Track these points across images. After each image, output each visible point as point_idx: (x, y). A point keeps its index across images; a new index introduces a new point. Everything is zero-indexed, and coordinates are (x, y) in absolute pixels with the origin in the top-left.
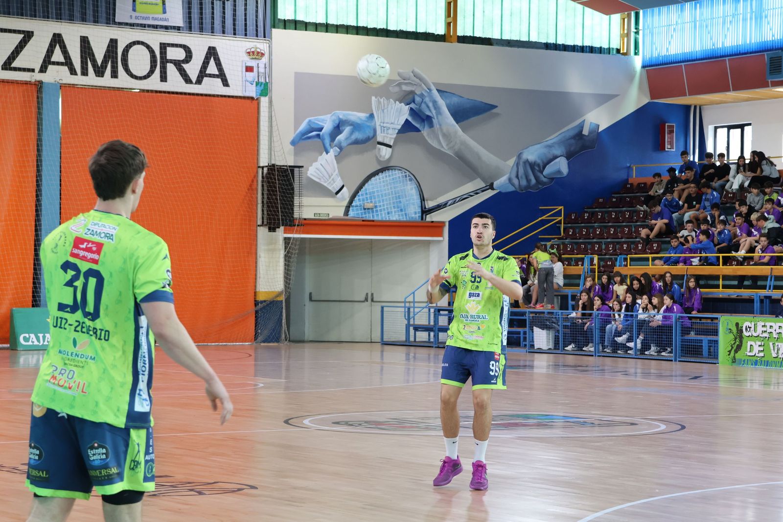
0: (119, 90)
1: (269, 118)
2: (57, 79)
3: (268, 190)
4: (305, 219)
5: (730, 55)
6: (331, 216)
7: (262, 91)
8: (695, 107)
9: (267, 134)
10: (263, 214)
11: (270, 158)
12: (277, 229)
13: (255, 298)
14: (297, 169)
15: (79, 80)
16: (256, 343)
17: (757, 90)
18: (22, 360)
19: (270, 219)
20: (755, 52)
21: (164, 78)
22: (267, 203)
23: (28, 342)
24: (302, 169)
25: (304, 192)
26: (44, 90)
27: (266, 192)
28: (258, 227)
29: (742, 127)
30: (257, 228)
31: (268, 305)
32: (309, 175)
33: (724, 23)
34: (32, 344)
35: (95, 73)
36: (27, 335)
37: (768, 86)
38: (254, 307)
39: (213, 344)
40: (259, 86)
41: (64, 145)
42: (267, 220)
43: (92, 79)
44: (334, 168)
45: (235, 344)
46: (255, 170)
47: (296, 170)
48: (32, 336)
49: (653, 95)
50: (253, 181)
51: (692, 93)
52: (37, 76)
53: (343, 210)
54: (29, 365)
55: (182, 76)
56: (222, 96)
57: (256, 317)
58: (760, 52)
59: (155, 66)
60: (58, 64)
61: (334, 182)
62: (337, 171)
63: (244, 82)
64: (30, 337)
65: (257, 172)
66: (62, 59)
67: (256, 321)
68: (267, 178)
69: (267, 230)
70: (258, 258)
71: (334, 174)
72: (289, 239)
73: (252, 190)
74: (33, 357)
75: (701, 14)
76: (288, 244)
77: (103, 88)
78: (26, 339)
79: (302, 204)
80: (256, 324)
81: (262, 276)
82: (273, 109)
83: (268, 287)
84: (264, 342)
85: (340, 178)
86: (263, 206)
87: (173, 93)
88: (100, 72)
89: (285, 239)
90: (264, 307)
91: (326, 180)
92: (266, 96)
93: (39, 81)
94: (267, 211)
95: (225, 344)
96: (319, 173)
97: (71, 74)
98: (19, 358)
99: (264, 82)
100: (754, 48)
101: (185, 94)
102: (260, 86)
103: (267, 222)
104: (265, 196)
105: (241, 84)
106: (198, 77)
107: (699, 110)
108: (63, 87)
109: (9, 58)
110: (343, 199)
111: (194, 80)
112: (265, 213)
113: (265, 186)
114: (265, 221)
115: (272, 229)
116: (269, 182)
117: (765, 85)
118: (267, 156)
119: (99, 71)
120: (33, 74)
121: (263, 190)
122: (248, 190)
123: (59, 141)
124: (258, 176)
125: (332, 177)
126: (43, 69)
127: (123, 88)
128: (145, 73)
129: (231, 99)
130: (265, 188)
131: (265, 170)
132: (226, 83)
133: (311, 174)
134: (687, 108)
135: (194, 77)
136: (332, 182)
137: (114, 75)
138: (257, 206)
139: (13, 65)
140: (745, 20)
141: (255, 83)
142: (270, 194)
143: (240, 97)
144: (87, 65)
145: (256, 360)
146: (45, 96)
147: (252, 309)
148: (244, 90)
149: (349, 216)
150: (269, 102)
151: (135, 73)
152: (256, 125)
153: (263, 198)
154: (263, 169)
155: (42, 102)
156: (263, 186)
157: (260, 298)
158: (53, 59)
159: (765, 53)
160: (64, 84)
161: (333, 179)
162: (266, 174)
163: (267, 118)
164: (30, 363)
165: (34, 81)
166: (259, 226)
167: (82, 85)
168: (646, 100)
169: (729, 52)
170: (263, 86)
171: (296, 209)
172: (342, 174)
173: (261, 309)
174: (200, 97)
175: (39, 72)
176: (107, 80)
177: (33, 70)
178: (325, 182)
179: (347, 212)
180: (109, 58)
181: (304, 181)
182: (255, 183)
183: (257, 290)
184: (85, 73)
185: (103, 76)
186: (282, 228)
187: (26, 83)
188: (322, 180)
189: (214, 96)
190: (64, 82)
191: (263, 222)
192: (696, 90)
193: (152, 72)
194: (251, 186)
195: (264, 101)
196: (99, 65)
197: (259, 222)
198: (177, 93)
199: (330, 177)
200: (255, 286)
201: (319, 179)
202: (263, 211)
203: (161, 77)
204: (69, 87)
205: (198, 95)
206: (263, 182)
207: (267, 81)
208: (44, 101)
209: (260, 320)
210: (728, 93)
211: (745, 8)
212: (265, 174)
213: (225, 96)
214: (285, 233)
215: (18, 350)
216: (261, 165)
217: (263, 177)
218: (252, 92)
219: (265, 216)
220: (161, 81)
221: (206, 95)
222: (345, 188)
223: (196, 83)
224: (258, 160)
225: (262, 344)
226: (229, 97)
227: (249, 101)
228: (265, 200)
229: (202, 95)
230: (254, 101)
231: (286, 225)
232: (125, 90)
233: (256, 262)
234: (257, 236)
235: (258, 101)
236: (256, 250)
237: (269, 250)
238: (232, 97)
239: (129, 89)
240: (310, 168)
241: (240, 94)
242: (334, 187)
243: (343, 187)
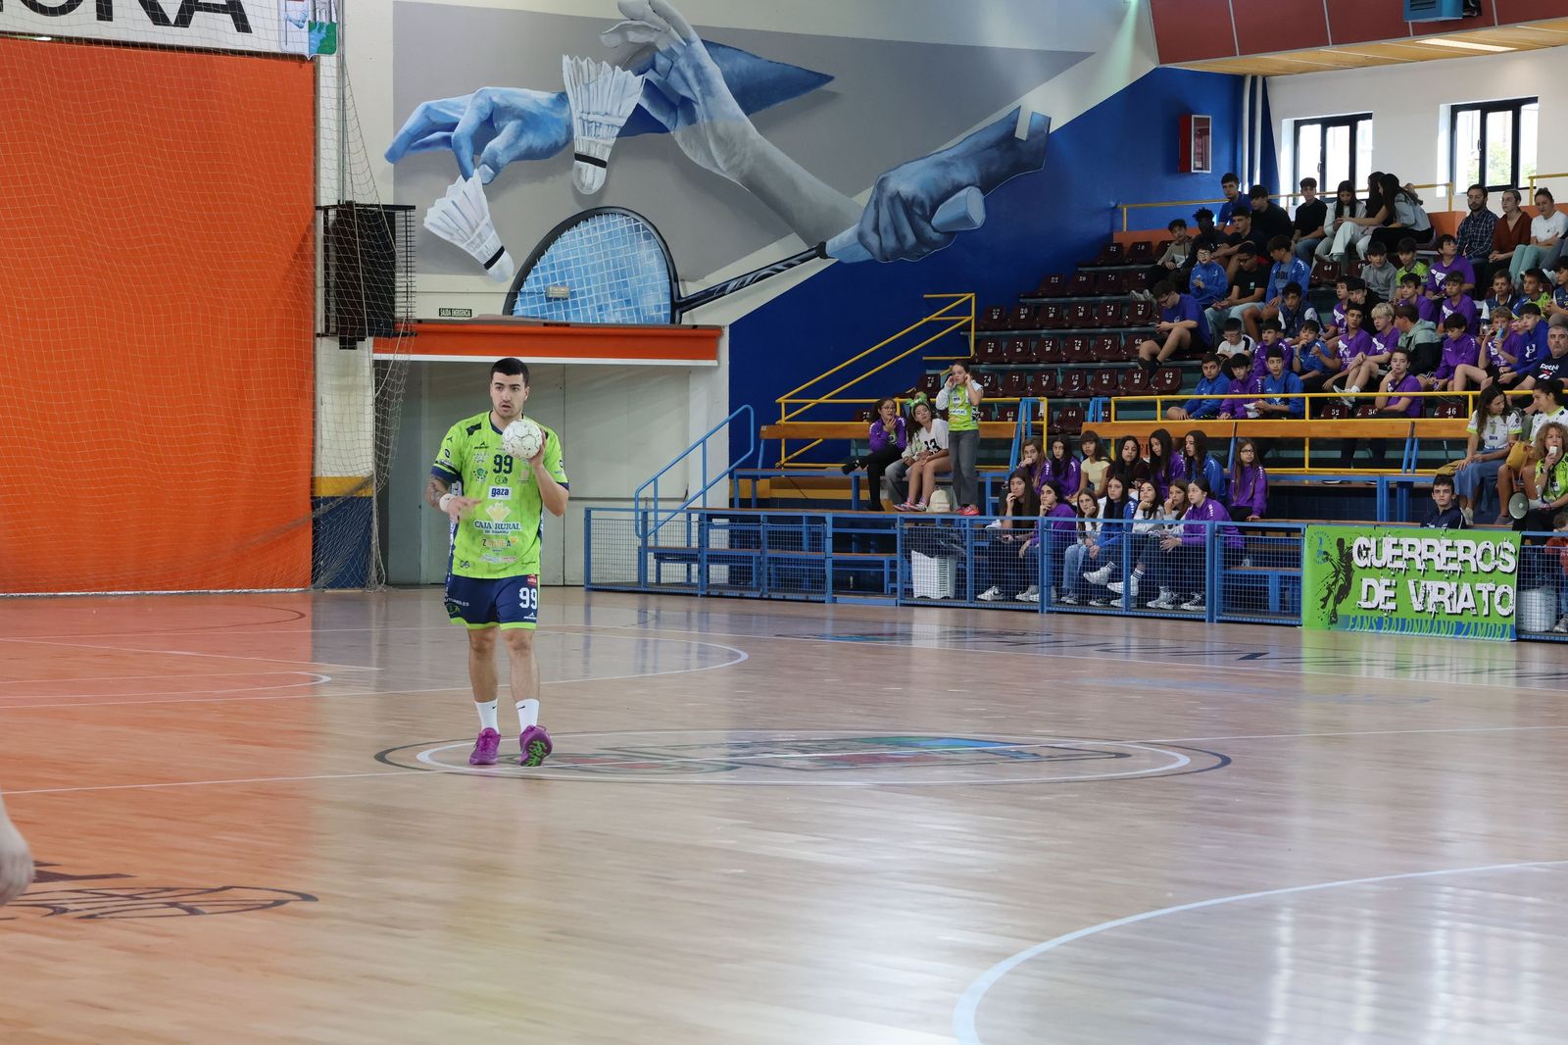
0: (7, 38)
1: (339, 102)
3: (339, 259)
4: (420, 321)
6: (475, 315)
7: (321, 41)
8: (1254, 79)
9: (335, 136)
10: (327, 309)
11: (342, 189)
12: (359, 343)
13: (312, 493)
14: (402, 213)
16: (315, 588)
17: (1384, 43)
19: (342, 320)
21: (105, 11)
22: (337, 285)
24: (412, 213)
25: (417, 263)
27: (333, 263)
28: (318, 339)
29: (1351, 122)
30: (314, 340)
31: (339, 507)
32: (427, 225)
37: (1407, 35)
38: (310, 511)
39: (221, 591)
40: (315, 31)
42: (337, 323)
44: (482, 208)
45: (268, 590)
46: (311, 215)
47: (399, 214)
49: (1165, 53)
50: (305, 238)
51: (1248, 49)
53: (502, 301)
55: (145, 8)
56: (234, 52)
57: (314, 532)
61: (483, 241)
62: (488, 217)
63: (283, 23)
65: (314, 220)
67: (315, 539)
68: (336, 232)
69: (336, 345)
70: (318, 405)
71: (483, 224)
72: (385, 363)
73: (304, 257)
76: (384, 374)
79: (413, 289)
80: (314, 547)
81: (326, 444)
82: (347, 83)
83: (341, 469)
84: (332, 586)
85: (494, 232)
86: (327, 293)
87: (126, 44)
89: (377, 363)
90: (331, 512)
91: (465, 237)
92: (331, 53)
94: (337, 304)
95: (246, 591)
96: (448, 220)
99: (328, 23)
101: (153, 46)
102: (319, 31)
103: (337, 328)
104: (333, 272)
105: (276, 28)
106: (181, 10)
107: (1262, 84)
110: (503, 278)
112: (333, 306)
113: (331, 249)
114: (332, 324)
115: (348, 343)
116: (339, 241)
117: (1400, 31)
118: (335, 184)
121: (327, 257)
122: (295, 257)
124: (315, 227)
125: (477, 231)
127: (14, 33)
129: (256, 59)
130: (332, 253)
131: (332, 213)
132: (242, 25)
133: (431, 224)
134: (1237, 81)
136: (478, 241)
138: (314, 293)
141: (306, 25)
142: (344, 268)
143: (275, 56)
145: (315, 625)
147: (306, 514)
148: (283, 39)
149: (515, 314)
150: (338, 67)
152: (311, 117)
153: (327, 275)
154: (326, 213)
156: (326, 249)
157: (324, 492)
161: (480, 235)
162: (334, 224)
163: (335, 102)
166: (318, 335)
168: (1150, 64)
170: (324, 31)
171: (400, 300)
172: (497, 224)
173: (325, 515)
174: (187, 55)
178: (463, 241)
179: (509, 307)
181: (416, 239)
182: (310, 243)
183: (317, 475)
186: (369, 341)
188: (456, 236)
189: (216, 51)
191: (327, 328)
192: (1251, 47)
194: (300, 249)
195: (328, 64)
197: (320, 328)
198: (135, 45)
199: (473, 231)
200: (313, 467)
201: (451, 234)
202: (327, 303)
205: (181, 49)
206: (326, 240)
207: (334, 20)
209: (323, 539)
210: (1323, 49)
212: (330, 223)
213: (241, 53)
214: (375, 351)
216: (323, 203)
217: (326, 230)
218: (300, 43)
219: (333, 314)
220: (100, 18)
221: (200, 50)
222: (505, 255)
223: (176, 24)
224: (315, 192)
225: (328, 591)
226: (250, 54)
227: (294, 65)
228: (332, 279)
229: (190, 49)
230: (306, 65)
231: (378, 335)
232: (18, 37)
233: (314, 415)
234: (314, 357)
235: (314, 62)
236: (314, 387)
237: (341, 389)
238: (258, 54)
239: (29, 35)
240: (429, 210)
241: (274, 48)
242: (483, 251)
243: (501, 251)
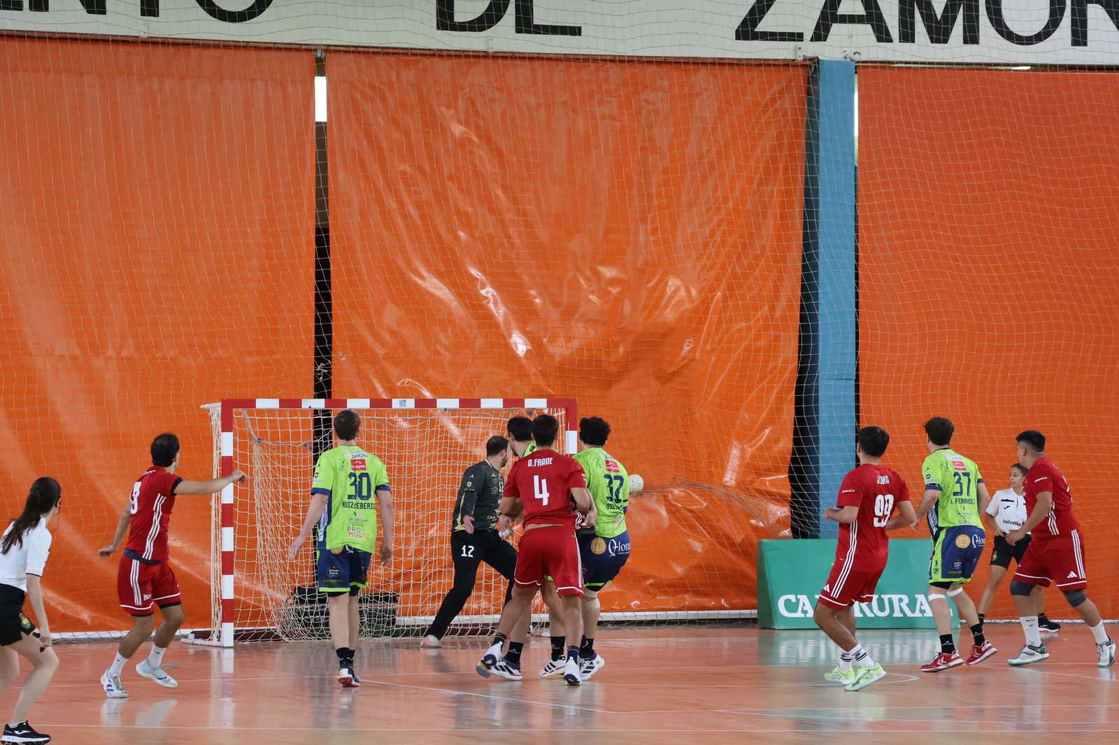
0: (982, 70)
2: (850, 53)
15: (896, 51)
18: (783, 650)
21: (1079, 37)
23: (796, 611)
26: (824, 75)
34: (803, 616)
35: (930, 35)
36: (792, 598)
41: (862, 192)
43: (922, 49)
48: (803, 599)
52: (809, 49)
54: (797, 659)
59: (1062, 11)
60: (852, 19)
64: (798, 600)
66: (860, 10)
74: (806, 643)
77: (945, 66)
78: (791, 606)
87: (1100, 68)
88: (939, 33)
93: (811, 59)
97: (880, 39)
98: (778, 645)
108: (862, 68)
109: (752, 12)
119: (938, 29)
120: (799, 44)
123: (853, 183)
126: (821, 33)
127: (990, 65)
128: (1038, 27)
137: (971, 36)
139: (762, 27)
144: (912, 17)
146: (824, 89)
151: (1015, 28)
155: (818, 102)
158: (842, 10)
160: (863, 62)
164: (801, 657)
165: (801, 58)
167: (902, 62)
175: (812, 40)
176: (955, 50)
177: (799, 37)
184: (907, 35)
185: (946, 41)
187: (787, 64)
190: (863, 58)
193: (1053, 23)
196: (939, 17)
198: (1109, 68)
203: (1075, 33)
204: (872, 67)
208: (821, 100)
215: (774, 629)
220: (1075, 43)
232: (994, 68)
239: (1005, 65)
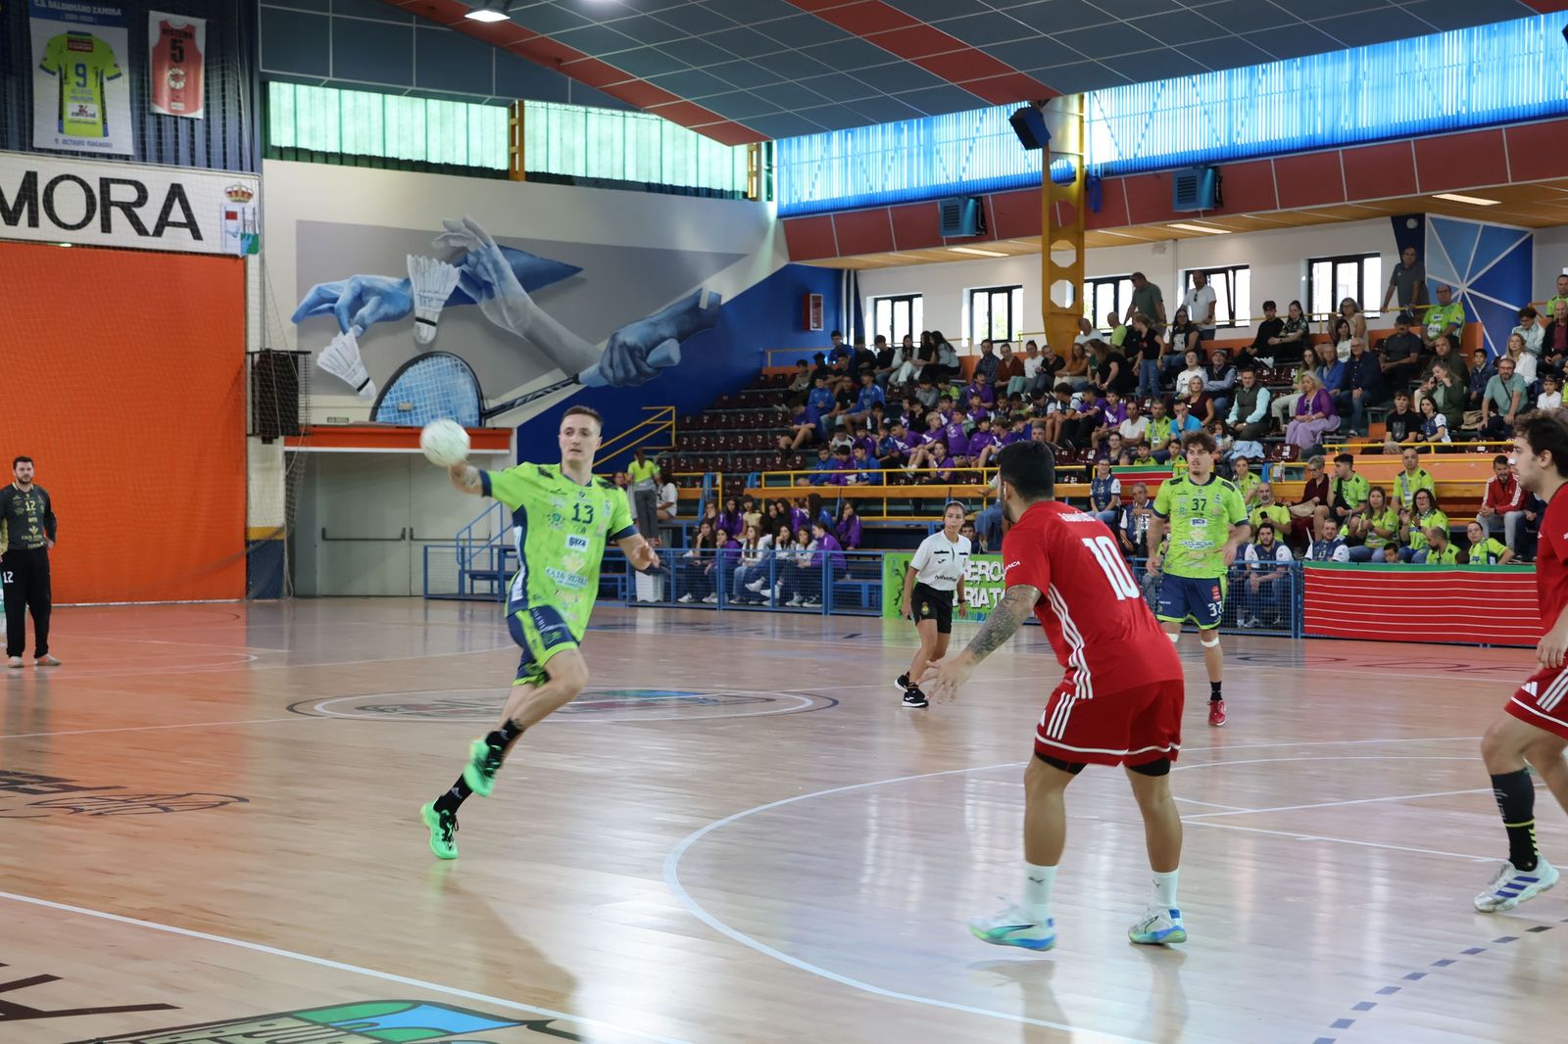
0: (41, 245)
1: (261, 285)
3: (261, 386)
4: (315, 426)
5: (893, 203)
6: (351, 422)
7: (250, 246)
8: (849, 272)
9: (258, 307)
10: (254, 418)
11: (263, 340)
12: (274, 440)
13: (245, 537)
14: (303, 356)
16: (247, 599)
17: (929, 250)
19: (264, 426)
20: (925, 199)
21: (106, 227)
22: (260, 403)
24: (309, 356)
25: (312, 388)
27: (257, 388)
28: (248, 437)
29: (909, 299)
30: (246, 438)
31: (263, 546)
32: (319, 363)
33: (883, 160)
35: (5, 220)
37: (943, 245)
38: (244, 549)
39: (185, 602)
40: (245, 240)
42: (260, 427)
44: (355, 354)
45: (216, 601)
46: (243, 358)
47: (301, 357)
49: (792, 257)
50: (239, 373)
51: (843, 254)
53: (368, 412)
55: (133, 225)
56: (192, 253)
57: (247, 562)
58: (931, 199)
59: (94, 211)
61: (355, 374)
62: (359, 358)
63: (224, 234)
65: (245, 361)
67: (248, 566)
68: (260, 368)
69: (260, 441)
70: (249, 480)
71: (356, 363)
72: (292, 453)
73: (238, 385)
75: (854, 147)
76: (291, 461)
77: (16, 241)
79: (310, 405)
80: (247, 571)
81: (254, 505)
82: (266, 273)
83: (264, 521)
84: (257, 598)
85: (363, 368)
86: (254, 408)
87: (120, 248)
88: (11, 219)
89: (286, 453)
90: (257, 550)
91: (344, 371)
92: (255, 253)
94: (260, 415)
95: (202, 601)
96: (333, 360)
99: (253, 234)
100: (923, 194)
101: (138, 250)
102: (247, 240)
103: (260, 430)
104: (257, 394)
105: (219, 237)
106: (157, 226)
107: (854, 275)
110: (368, 397)
111: (151, 231)
112: (257, 417)
113: (256, 379)
114: (257, 428)
115: (268, 439)
116: (261, 374)
117: (938, 243)
118: (258, 338)
119: (10, 217)
121: (253, 385)
122: (233, 385)
124: (246, 366)
125: (352, 367)
127: (47, 242)
128: (78, 220)
129: (206, 257)
130: (257, 382)
131: (257, 357)
132: (197, 235)
133: (323, 363)
134: (838, 272)
135: (150, 227)
136: (353, 374)
137: (33, 222)
138: (245, 408)
140: (910, 155)
141: (239, 236)
142: (264, 392)
143: (218, 255)
145: (247, 623)
147: (241, 550)
148: (224, 244)
149: (377, 421)
150: (260, 262)
151: (63, 219)
152: (242, 294)
153: (253, 396)
154: (253, 356)
156: (253, 379)
157: (252, 537)
159: (938, 201)
161: (353, 370)
162: (258, 364)
163: (258, 285)
166: (248, 435)
168: (783, 262)
169: (890, 198)
170: (251, 239)
171: (301, 412)
172: (365, 363)
173: (253, 552)
174: (161, 255)
176: (22, 230)
178: (343, 374)
179: (373, 416)
180: (25, 199)
181: (312, 373)
182: (243, 376)
183: (249, 525)
185: (16, 225)
186: (282, 439)
188: (338, 371)
189: (180, 253)
191: (254, 430)
192: (847, 251)
193: (88, 218)
194: (236, 379)
195: (253, 261)
196: (11, 209)
197: (250, 430)
198: (126, 249)
199: (349, 366)
200: (246, 520)
201: (334, 369)
202: (253, 414)
203: (103, 225)
205: (156, 251)
206: (253, 373)
207: (257, 232)
209: (253, 567)
210: (891, 254)
211: (910, 140)
212: (255, 363)
213: (196, 254)
214: (285, 445)
216: (251, 349)
217: (253, 367)
218: (235, 247)
219: (257, 422)
220: (103, 231)
221: (169, 252)
222: (370, 383)
223: (154, 235)
224: (245, 343)
225: (255, 601)
226: (202, 254)
227: (231, 261)
228: (257, 400)
229: (162, 251)
230: (239, 261)
231: (288, 434)
233: (247, 487)
234: (246, 450)
235: (244, 260)
236: (247, 469)
237: (263, 470)
238: (207, 254)
239: (56, 242)
240: (321, 354)
241: (218, 250)
242: (355, 380)
243: (368, 380)
